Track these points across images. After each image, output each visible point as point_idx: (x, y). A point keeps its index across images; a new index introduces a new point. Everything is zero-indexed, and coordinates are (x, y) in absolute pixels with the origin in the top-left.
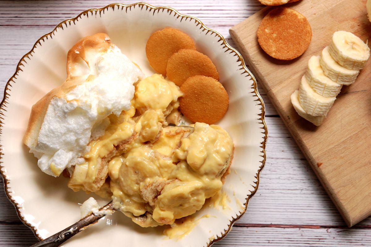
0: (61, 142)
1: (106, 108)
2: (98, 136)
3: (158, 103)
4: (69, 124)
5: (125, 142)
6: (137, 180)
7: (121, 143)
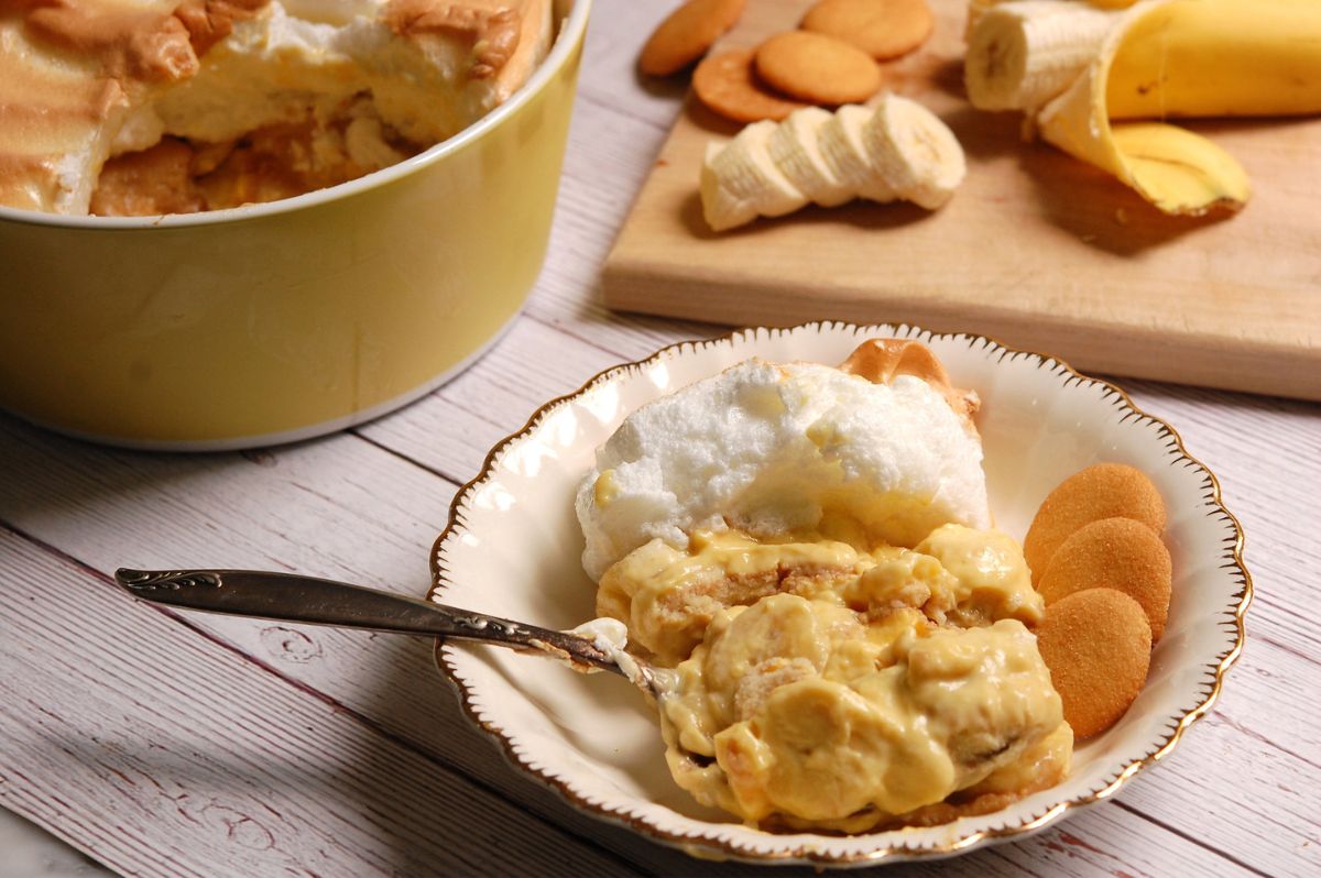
0: (673, 450)
1: (834, 425)
2: (763, 526)
3: (964, 562)
4: (725, 420)
5: (810, 572)
6: (759, 651)
7: (798, 569)
